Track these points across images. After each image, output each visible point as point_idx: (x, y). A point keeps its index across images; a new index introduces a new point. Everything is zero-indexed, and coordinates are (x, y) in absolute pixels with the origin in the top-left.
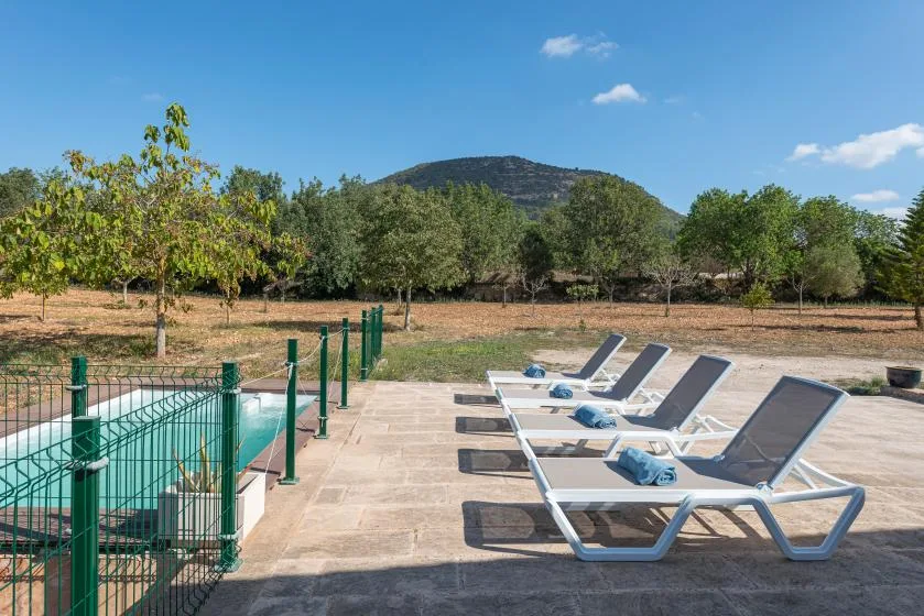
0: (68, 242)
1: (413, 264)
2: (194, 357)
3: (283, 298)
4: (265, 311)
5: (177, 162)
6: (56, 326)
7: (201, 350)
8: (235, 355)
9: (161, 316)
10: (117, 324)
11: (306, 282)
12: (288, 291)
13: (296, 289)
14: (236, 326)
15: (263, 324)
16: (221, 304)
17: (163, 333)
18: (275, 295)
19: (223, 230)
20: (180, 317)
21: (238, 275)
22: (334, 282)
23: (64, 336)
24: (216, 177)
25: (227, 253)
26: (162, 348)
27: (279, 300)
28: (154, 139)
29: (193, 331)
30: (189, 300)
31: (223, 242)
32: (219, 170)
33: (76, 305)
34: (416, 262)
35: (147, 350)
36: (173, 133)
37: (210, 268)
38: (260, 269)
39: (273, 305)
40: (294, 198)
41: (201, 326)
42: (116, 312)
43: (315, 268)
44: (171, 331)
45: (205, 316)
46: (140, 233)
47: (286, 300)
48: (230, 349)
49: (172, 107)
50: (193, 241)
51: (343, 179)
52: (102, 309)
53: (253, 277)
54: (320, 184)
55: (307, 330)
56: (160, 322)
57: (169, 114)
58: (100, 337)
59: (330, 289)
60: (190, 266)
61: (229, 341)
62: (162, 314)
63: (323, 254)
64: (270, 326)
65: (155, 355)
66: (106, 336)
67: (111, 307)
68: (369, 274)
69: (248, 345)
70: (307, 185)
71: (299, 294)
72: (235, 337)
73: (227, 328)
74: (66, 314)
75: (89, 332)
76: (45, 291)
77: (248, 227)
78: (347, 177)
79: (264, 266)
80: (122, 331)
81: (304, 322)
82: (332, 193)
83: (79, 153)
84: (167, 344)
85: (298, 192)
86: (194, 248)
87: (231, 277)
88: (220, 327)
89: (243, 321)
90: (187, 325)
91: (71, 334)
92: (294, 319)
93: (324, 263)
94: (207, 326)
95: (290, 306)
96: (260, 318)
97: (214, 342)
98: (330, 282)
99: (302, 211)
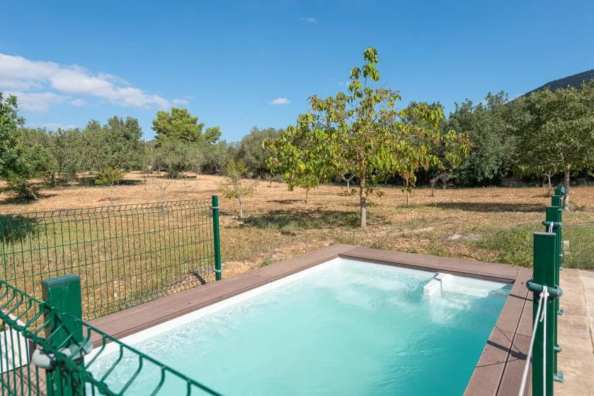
0: (309, 153)
1: (576, 148)
2: (384, 228)
3: (445, 187)
4: (432, 196)
5: (372, 91)
6: (312, 206)
7: (389, 223)
8: (413, 228)
9: (363, 199)
10: (343, 205)
11: (461, 175)
12: (448, 182)
13: (453, 180)
14: (413, 206)
15: (432, 205)
16: (403, 191)
17: (364, 210)
18: (439, 184)
19: (403, 134)
20: (377, 200)
21: (415, 167)
22: (483, 174)
23: (314, 212)
24: (398, 99)
25: (406, 150)
26: (364, 220)
27: (442, 188)
28: (357, 77)
29: (384, 209)
30: (382, 190)
31: (403, 143)
32: (399, 94)
33: (325, 194)
34: (580, 146)
35: (355, 223)
36: (369, 68)
37: (394, 162)
38: (432, 161)
39: (438, 192)
40: (451, 117)
41: (389, 207)
42: (344, 198)
43: (467, 164)
44: (371, 209)
45: (393, 199)
46: (347, 141)
47: (446, 188)
48: (410, 223)
49: (368, 51)
50: (381, 142)
51: (489, 96)
52: (337, 196)
53: (426, 168)
54: (470, 103)
55: (468, 210)
56: (363, 203)
57: (366, 56)
58: (331, 213)
59: (480, 179)
60: (379, 162)
61: (409, 218)
62: (364, 198)
63: (474, 153)
64: (437, 207)
65: (359, 225)
66: (335, 212)
67: (341, 194)
68: (525, 162)
69: (423, 220)
70: (460, 106)
71: (456, 184)
72: (412, 215)
73: (407, 207)
74: (319, 199)
75: (327, 210)
76: (307, 186)
77: (421, 130)
78: (492, 94)
79: (435, 158)
80: (344, 209)
81: (464, 203)
82: (479, 108)
83: (315, 96)
84: (368, 218)
85: (453, 112)
86: (382, 148)
87: (409, 169)
88: (403, 207)
89: (418, 202)
90: (382, 205)
91: (318, 211)
92: (455, 201)
93: (475, 160)
94: (394, 206)
95: (450, 192)
96: (429, 200)
97: (398, 217)
98: (479, 174)
99: (458, 124)
